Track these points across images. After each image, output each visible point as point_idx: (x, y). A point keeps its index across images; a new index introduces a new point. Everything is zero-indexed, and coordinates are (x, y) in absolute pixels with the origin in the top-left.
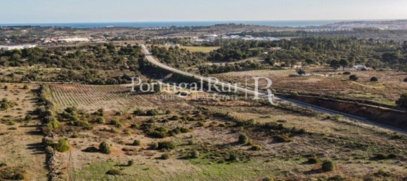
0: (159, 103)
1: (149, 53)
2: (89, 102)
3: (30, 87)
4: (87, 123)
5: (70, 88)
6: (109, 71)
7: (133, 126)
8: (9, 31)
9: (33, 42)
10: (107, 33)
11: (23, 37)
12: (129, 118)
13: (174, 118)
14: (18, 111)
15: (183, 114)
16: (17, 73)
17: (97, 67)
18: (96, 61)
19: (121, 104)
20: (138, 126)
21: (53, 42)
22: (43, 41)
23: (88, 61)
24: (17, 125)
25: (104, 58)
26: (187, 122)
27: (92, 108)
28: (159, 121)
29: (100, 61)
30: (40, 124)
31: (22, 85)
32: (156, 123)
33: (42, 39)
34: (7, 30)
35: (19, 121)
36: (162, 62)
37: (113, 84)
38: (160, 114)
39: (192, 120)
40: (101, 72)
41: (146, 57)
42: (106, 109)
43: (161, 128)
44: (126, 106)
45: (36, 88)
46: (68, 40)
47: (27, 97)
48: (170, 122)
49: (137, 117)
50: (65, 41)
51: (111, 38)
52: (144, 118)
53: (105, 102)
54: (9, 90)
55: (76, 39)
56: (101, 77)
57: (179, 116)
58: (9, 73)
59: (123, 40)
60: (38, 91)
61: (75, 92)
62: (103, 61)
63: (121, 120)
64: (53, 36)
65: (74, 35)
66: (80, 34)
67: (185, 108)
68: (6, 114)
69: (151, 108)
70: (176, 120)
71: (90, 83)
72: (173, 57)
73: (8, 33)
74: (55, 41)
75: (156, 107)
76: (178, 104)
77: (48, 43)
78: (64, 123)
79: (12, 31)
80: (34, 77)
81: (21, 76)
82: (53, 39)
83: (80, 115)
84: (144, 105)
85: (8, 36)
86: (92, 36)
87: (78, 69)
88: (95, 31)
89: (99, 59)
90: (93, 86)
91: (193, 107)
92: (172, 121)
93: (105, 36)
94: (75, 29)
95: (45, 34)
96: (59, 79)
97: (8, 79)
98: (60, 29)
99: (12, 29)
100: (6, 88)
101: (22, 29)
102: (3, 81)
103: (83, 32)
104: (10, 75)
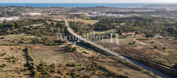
0: (76, 58)
1: (69, 26)
2: (47, 57)
3: (22, 48)
4: (49, 73)
5: (38, 48)
6: (53, 37)
7: (67, 74)
8: (6, 9)
9: (17, 15)
10: (48, 10)
11: (12, 12)
12: (65, 69)
13: (83, 69)
14: (20, 64)
15: (87, 66)
16: (15, 40)
17: (48, 35)
18: (47, 31)
19: (60, 58)
20: (69, 74)
21: (26, 15)
22: (21, 15)
23: (43, 31)
24: (22, 74)
25: (50, 30)
26: (89, 71)
27: (49, 62)
28: (77, 70)
29: (49, 32)
30: (31, 73)
31: (18, 47)
32: (76, 72)
33: (21, 14)
34: (5, 8)
35: (22, 71)
36: (75, 32)
37: (55, 45)
38: (77, 66)
39: (91, 70)
40: (49, 37)
41: (68, 28)
42: (55, 63)
43: (79, 75)
44: (63, 60)
45: (24, 48)
46: (32, 14)
47: (21, 54)
48: (82, 71)
49: (68, 67)
50: (31, 15)
51: (50, 13)
52: (71, 68)
53: (54, 57)
54: (13, 50)
55: (35, 14)
56: (50, 40)
57: (85, 67)
58: (12, 40)
59: (56, 15)
60: (25, 50)
61: (40, 50)
62: (50, 31)
63: (62, 70)
64: (25, 12)
65: (34, 11)
66: (37, 10)
67: (87, 62)
68: (16, 67)
69: (73, 61)
70: (84, 69)
71: (46, 45)
72: (79, 28)
73: (5, 10)
74: (27, 14)
75: (75, 61)
76: (84, 59)
77: (23, 16)
78: (40, 73)
79: (7, 9)
80: (23, 42)
81: (17, 41)
82: (25, 14)
83: (46, 67)
84: (70, 60)
85: (6, 11)
86: (42, 12)
87: (40, 36)
88: (43, 9)
89: (48, 30)
90: (47, 46)
91: (90, 61)
92: (83, 70)
93: (48, 12)
94: (34, 8)
95: (21, 10)
96: (33, 43)
97: (12, 43)
98: (28, 8)
99: (7, 8)
100: (12, 49)
101: (12, 8)
102: (10, 45)
103: (38, 9)
104: (13, 41)
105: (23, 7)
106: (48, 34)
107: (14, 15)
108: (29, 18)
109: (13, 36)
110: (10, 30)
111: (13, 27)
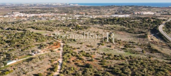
3: (110, 32)
6: (140, 29)
9: (129, 14)
11: (127, 11)
20: (125, 44)
21: (138, 14)
22: (134, 13)
34: (124, 7)
40: (137, 29)
41: (161, 25)
46: (145, 13)
49: (128, 43)
50: (143, 14)
51: (165, 13)
52: (130, 43)
55: (149, 13)
56: (135, 31)
61: (122, 34)
64: (140, 11)
65: (150, 10)
73: (124, 9)
77: (136, 14)
80: (113, 29)
82: (138, 13)
84: (136, 41)
85: (123, 10)
86: (157, 12)
87: (130, 27)
88: (162, 9)
89: (140, 24)
90: (128, 33)
94: (153, 8)
96: (120, 30)
97: (106, 29)
98: (146, 7)
99: (125, 7)
100: (104, 31)
101: (130, 7)
102: (104, 29)
103: (155, 9)
104: (108, 28)
105: (141, 6)
106: (138, 27)
107: (127, 13)
108: (138, 16)
109: (109, 25)
110: (112, 22)
111: (116, 21)
